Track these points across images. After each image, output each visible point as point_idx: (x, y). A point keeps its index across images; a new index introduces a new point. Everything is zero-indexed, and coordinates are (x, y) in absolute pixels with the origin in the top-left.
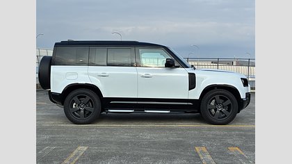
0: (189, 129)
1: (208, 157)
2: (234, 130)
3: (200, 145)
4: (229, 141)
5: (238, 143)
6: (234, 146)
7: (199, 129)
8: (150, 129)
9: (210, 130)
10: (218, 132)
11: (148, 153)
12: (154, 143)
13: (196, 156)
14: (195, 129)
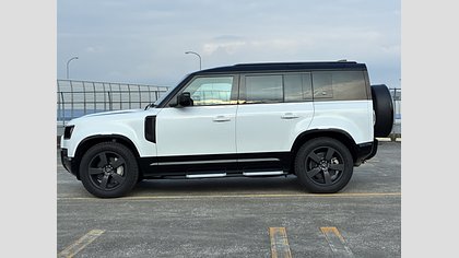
0: (272, 201)
1: (284, 242)
2: (342, 201)
3: (279, 224)
4: (327, 218)
5: (339, 221)
6: (330, 224)
7: (288, 201)
8: (213, 202)
9: (304, 201)
10: (315, 205)
11: (194, 237)
12: (210, 223)
13: (265, 241)
14: (281, 201)
